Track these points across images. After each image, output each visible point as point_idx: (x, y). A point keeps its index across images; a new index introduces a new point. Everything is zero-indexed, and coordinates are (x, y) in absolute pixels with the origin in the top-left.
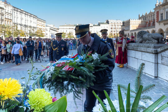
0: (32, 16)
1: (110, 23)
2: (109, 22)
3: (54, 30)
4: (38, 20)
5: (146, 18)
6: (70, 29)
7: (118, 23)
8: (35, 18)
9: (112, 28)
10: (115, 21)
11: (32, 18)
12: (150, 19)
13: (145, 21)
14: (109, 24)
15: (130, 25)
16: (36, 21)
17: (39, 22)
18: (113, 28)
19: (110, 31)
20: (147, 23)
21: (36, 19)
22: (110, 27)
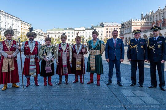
0: (14, 19)
1: (105, 26)
2: (103, 25)
3: (41, 35)
4: (21, 23)
5: (152, 18)
6: (59, 33)
7: (114, 26)
8: (18, 20)
9: (107, 32)
10: (111, 24)
11: (14, 20)
12: (158, 19)
13: (150, 21)
14: (103, 27)
15: (131, 26)
16: (19, 24)
17: (23, 25)
18: (109, 32)
19: (105, 36)
20: (153, 23)
21: (19, 22)
22: (105, 31)
